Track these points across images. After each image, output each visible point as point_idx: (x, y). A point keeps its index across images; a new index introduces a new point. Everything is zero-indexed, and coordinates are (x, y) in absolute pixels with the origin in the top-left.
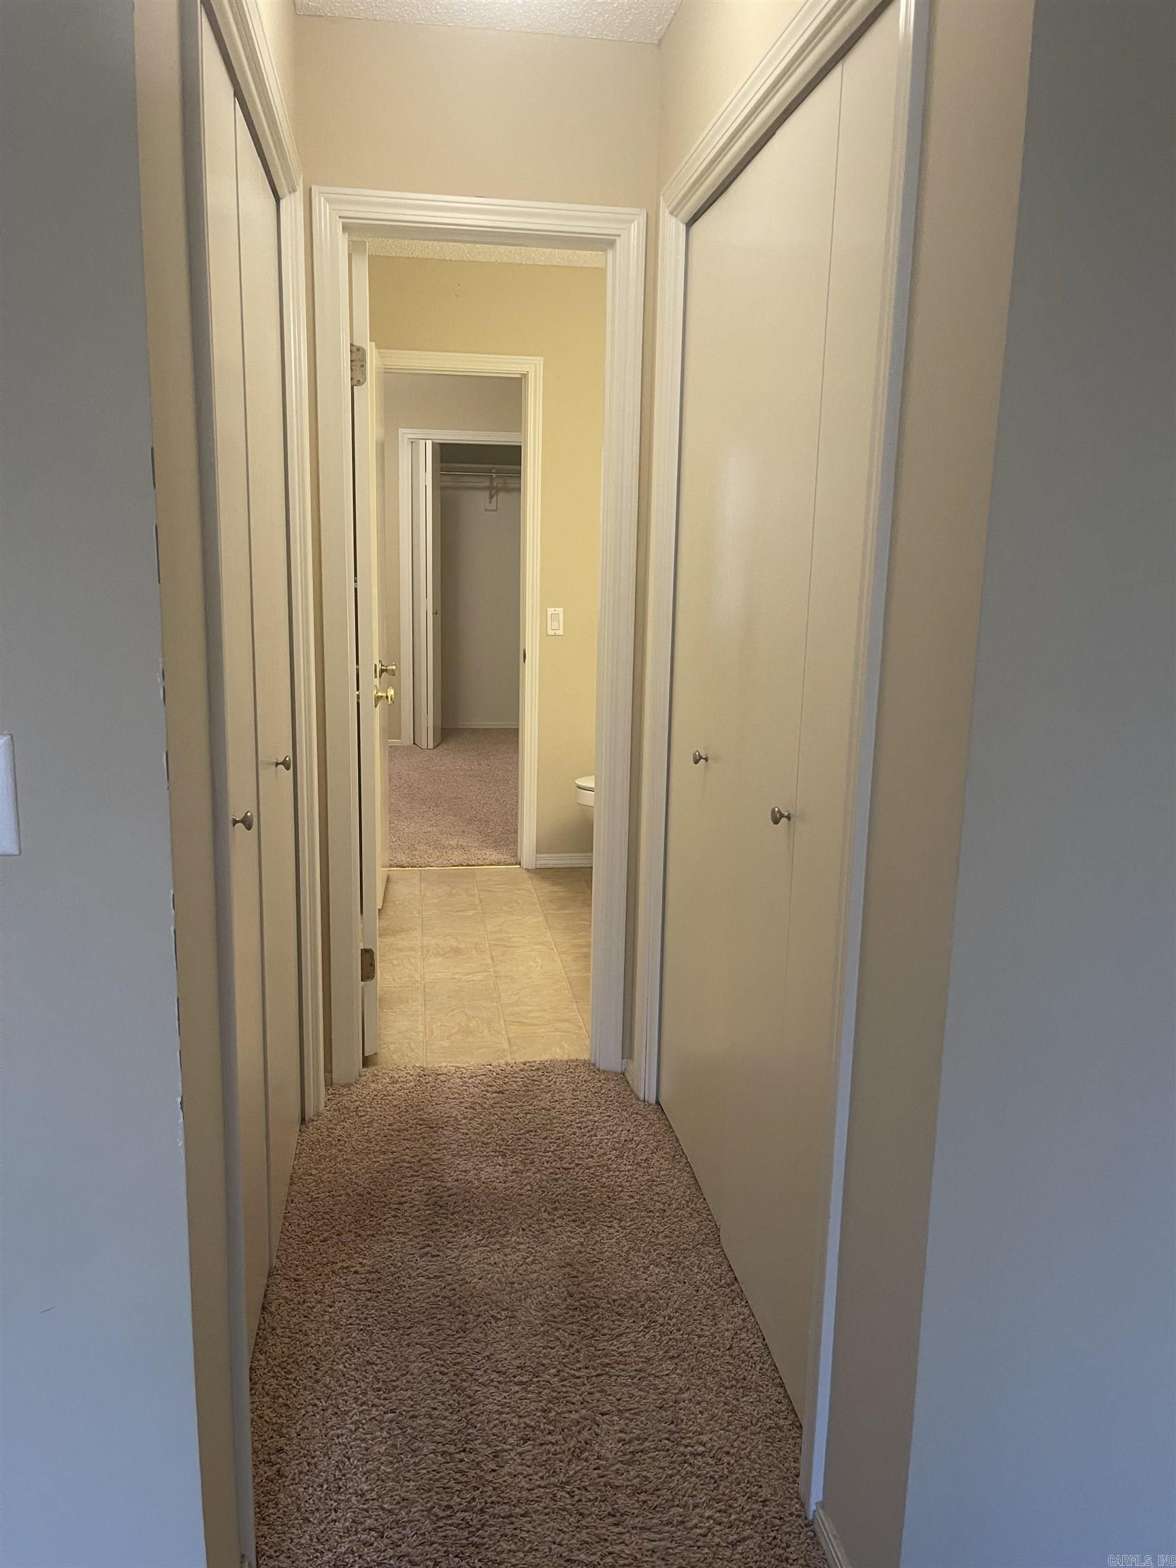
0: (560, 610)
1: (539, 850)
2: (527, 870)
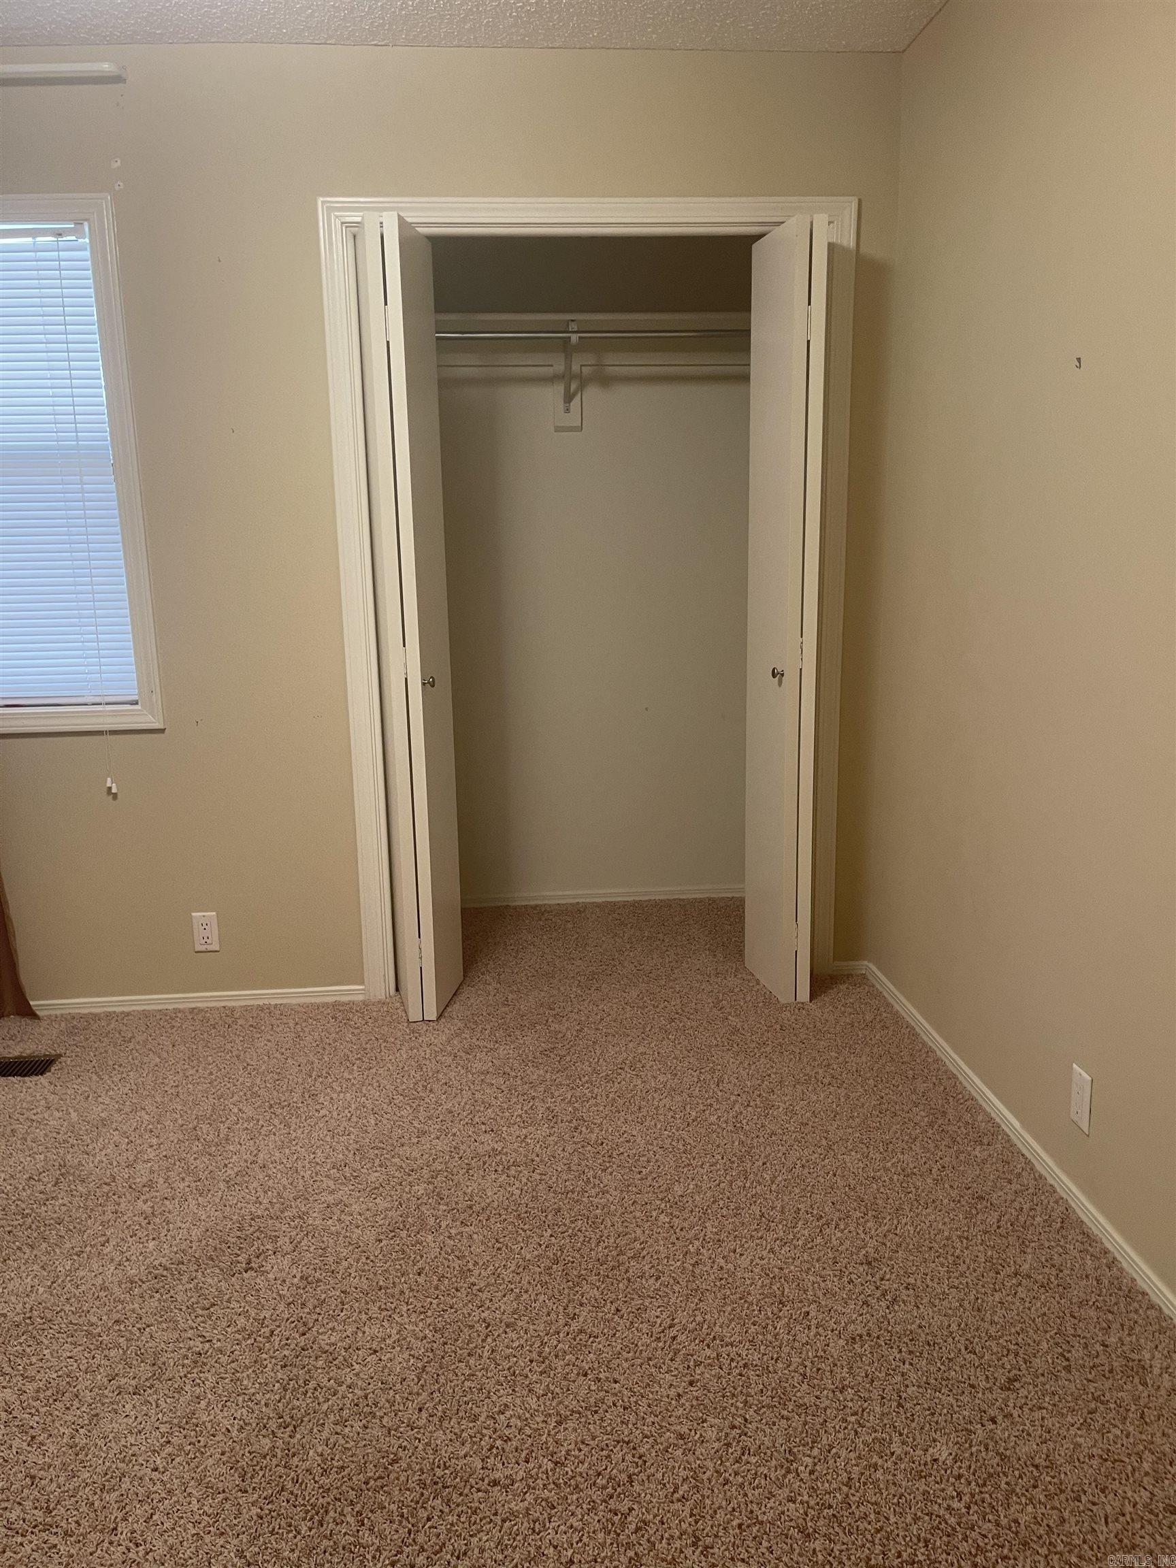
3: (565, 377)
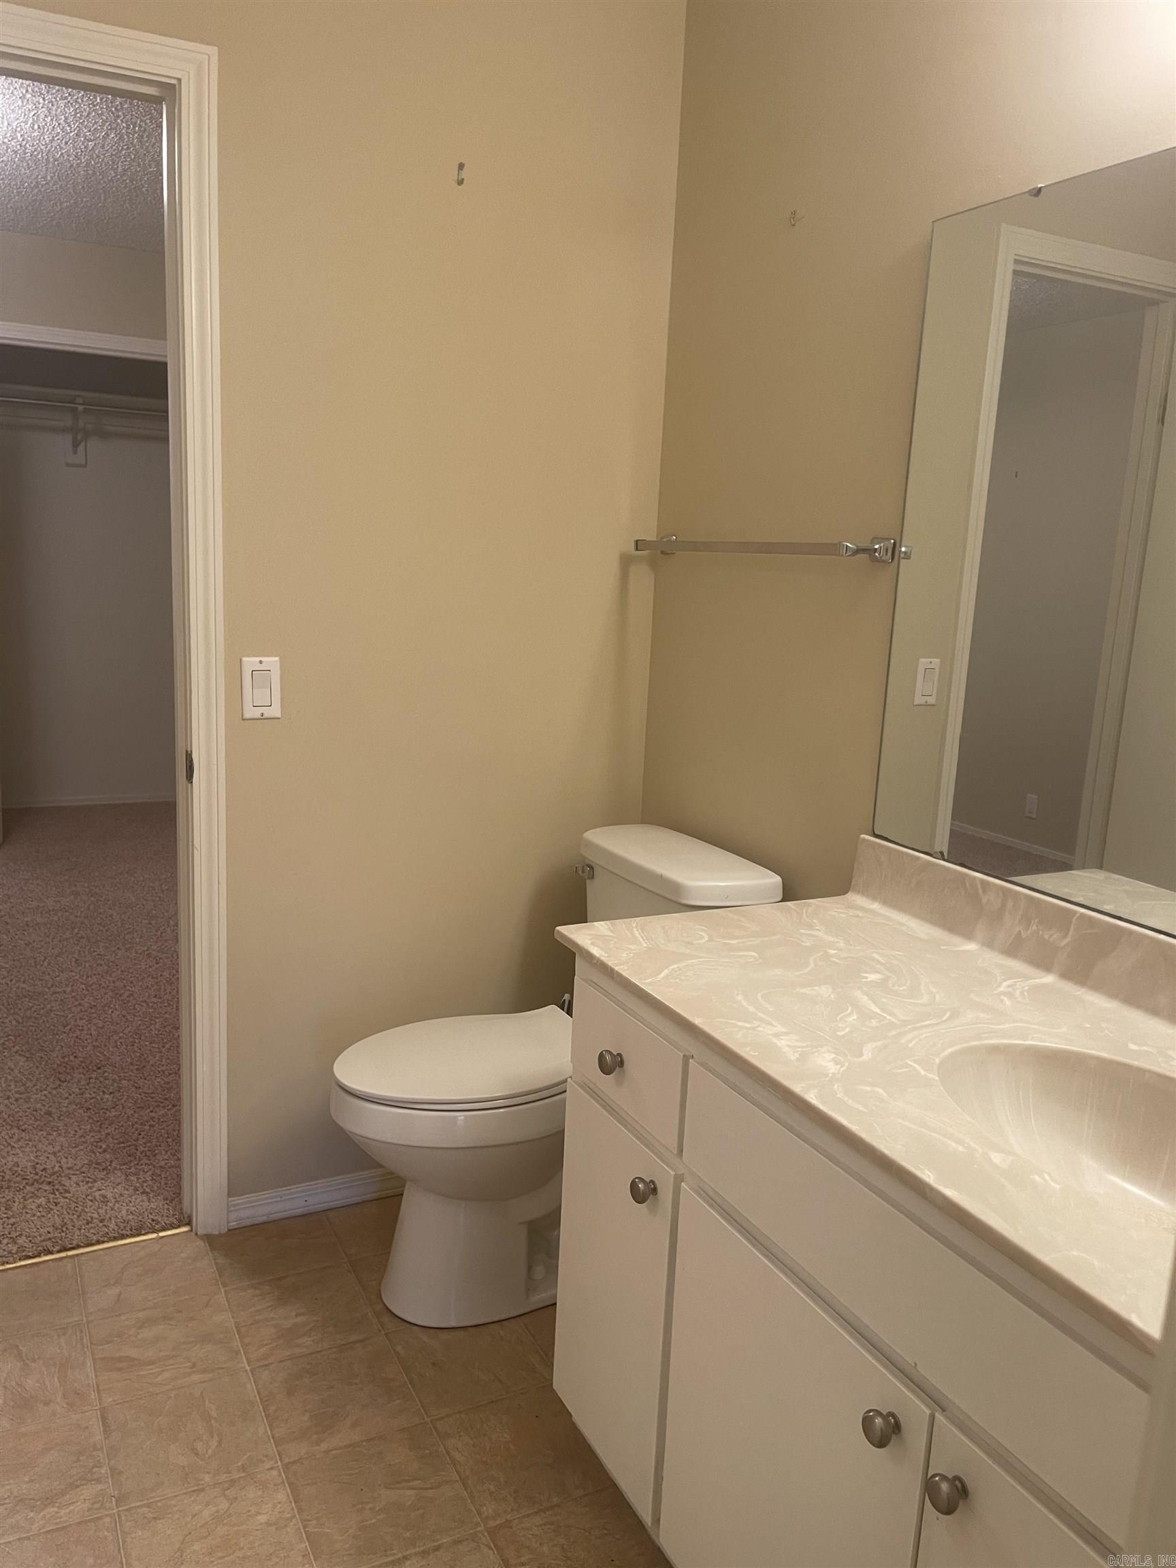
0: (272, 662)
1: (235, 1187)
2: (209, 1239)
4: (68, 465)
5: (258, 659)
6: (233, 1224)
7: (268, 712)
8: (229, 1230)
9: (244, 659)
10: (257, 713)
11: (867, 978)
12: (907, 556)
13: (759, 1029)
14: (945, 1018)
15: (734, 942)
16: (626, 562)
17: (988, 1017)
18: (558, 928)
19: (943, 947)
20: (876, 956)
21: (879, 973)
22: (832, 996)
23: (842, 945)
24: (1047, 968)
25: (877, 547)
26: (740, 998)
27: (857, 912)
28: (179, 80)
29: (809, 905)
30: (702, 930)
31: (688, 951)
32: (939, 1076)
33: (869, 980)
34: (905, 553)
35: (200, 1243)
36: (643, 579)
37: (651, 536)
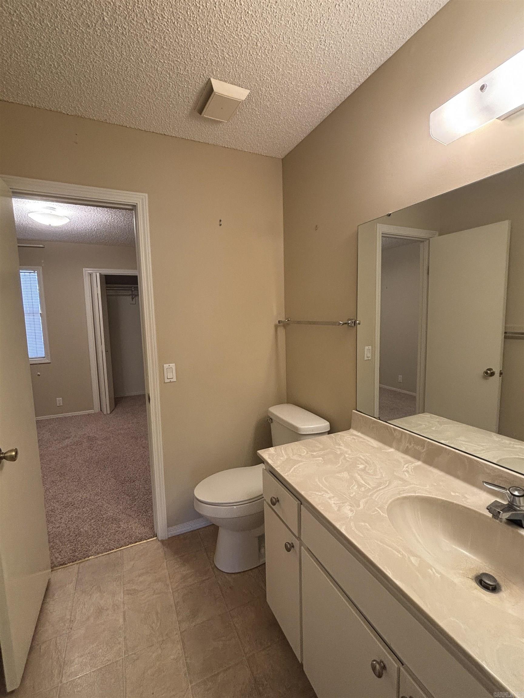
0: (173, 365)
2: (162, 541)
3: (132, 295)
4: (131, 304)
5: (168, 365)
6: (170, 536)
7: (172, 380)
8: (168, 538)
9: (165, 365)
10: (169, 381)
11: (359, 467)
12: (359, 324)
13: (324, 495)
14: (387, 485)
15: (315, 453)
16: (276, 327)
17: (401, 483)
18: (258, 451)
19: (383, 451)
20: (361, 457)
21: (363, 464)
22: (348, 477)
23: (350, 452)
24: (419, 459)
25: (349, 322)
26: (317, 480)
27: (354, 437)
28: (137, 204)
29: (338, 435)
30: (304, 449)
31: (299, 459)
32: (388, 515)
33: (360, 468)
34: (358, 323)
35: (159, 543)
36: (282, 332)
37: (282, 319)
